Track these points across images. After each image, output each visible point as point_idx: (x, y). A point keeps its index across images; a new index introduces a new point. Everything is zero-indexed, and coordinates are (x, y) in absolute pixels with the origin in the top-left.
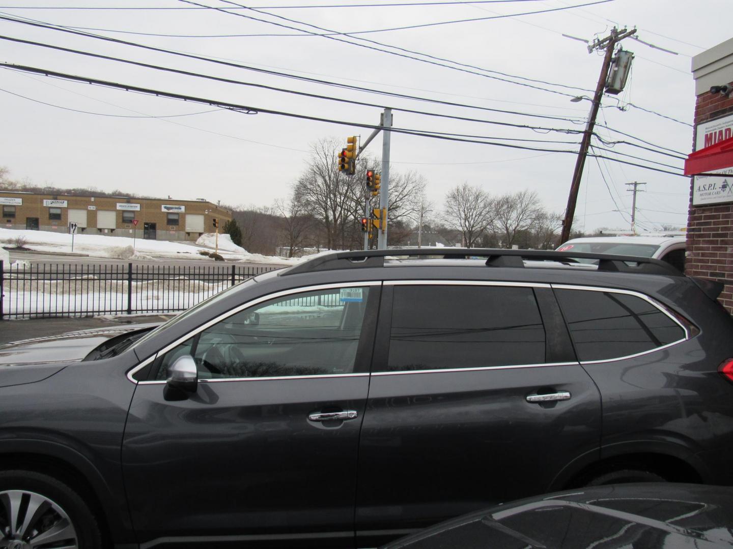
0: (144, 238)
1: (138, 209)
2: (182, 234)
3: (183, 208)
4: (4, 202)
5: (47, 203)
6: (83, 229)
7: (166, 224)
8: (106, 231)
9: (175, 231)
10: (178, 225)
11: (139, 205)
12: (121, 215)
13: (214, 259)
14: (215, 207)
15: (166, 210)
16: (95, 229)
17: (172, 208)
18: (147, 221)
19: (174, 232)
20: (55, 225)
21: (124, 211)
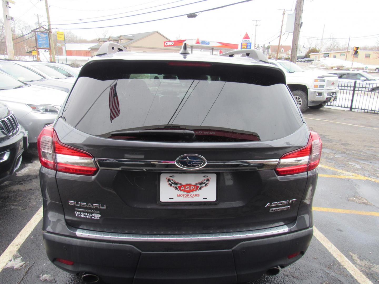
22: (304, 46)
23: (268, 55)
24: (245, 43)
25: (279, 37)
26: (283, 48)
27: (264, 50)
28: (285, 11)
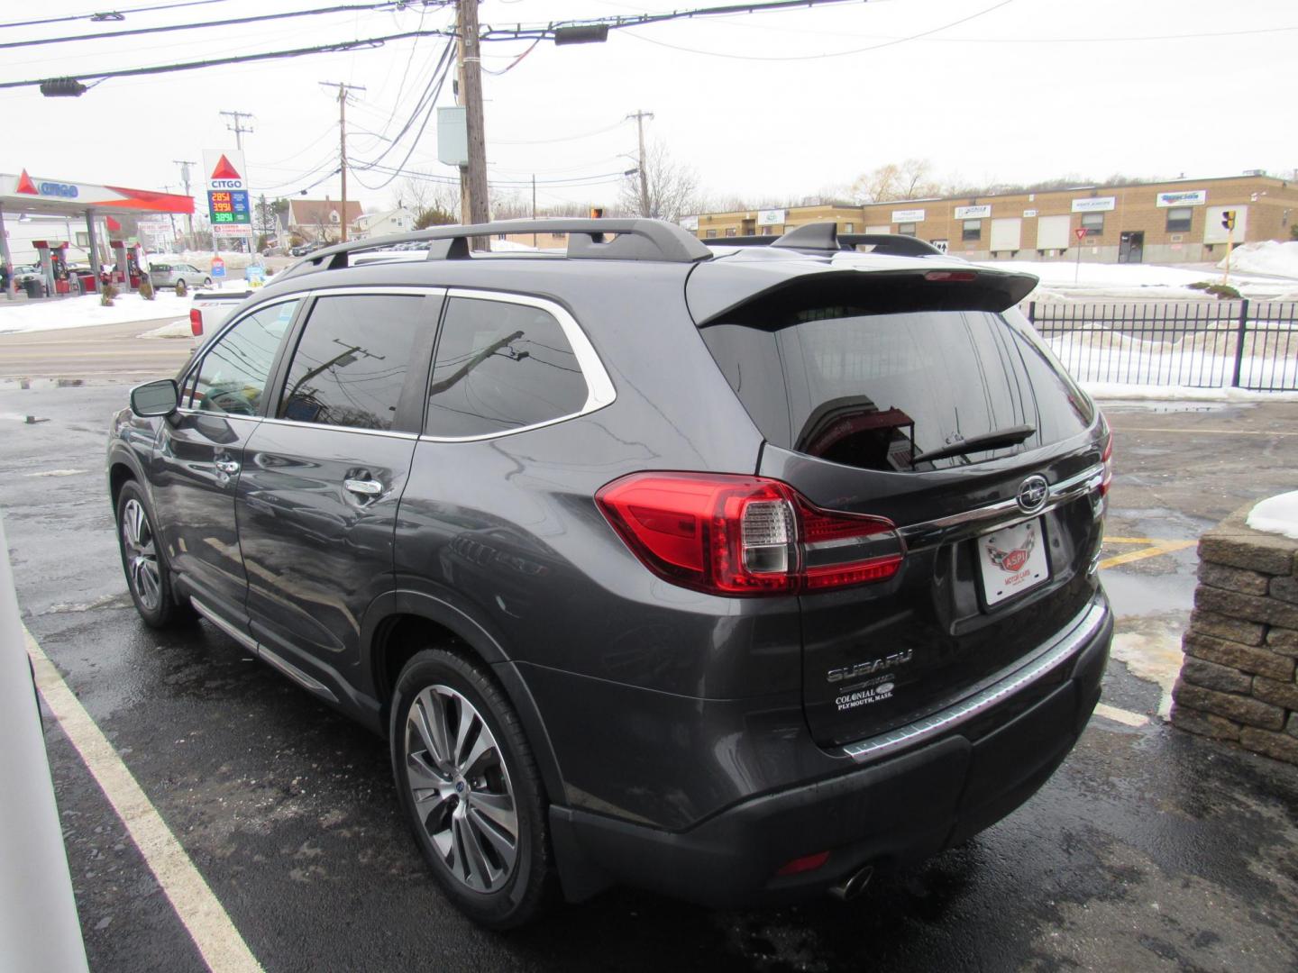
0: (1119, 262)
1: (1111, 207)
2: (1197, 248)
3: (1202, 195)
4: (900, 219)
5: (960, 213)
6: (1014, 253)
7: (1164, 230)
8: (1052, 253)
9: (1182, 243)
10: (1189, 230)
11: (1112, 200)
12: (1079, 221)
13: (1216, 295)
14: (1280, 184)
15: (1166, 204)
16: (1033, 252)
17: (1178, 198)
18: (1126, 229)
19: (1179, 247)
20: (971, 250)
21: (1085, 214)
22: (400, 203)
23: (286, 233)
24: (221, 192)
25: (340, 173)
26: (335, 209)
27: (264, 216)
28: (345, 89)
